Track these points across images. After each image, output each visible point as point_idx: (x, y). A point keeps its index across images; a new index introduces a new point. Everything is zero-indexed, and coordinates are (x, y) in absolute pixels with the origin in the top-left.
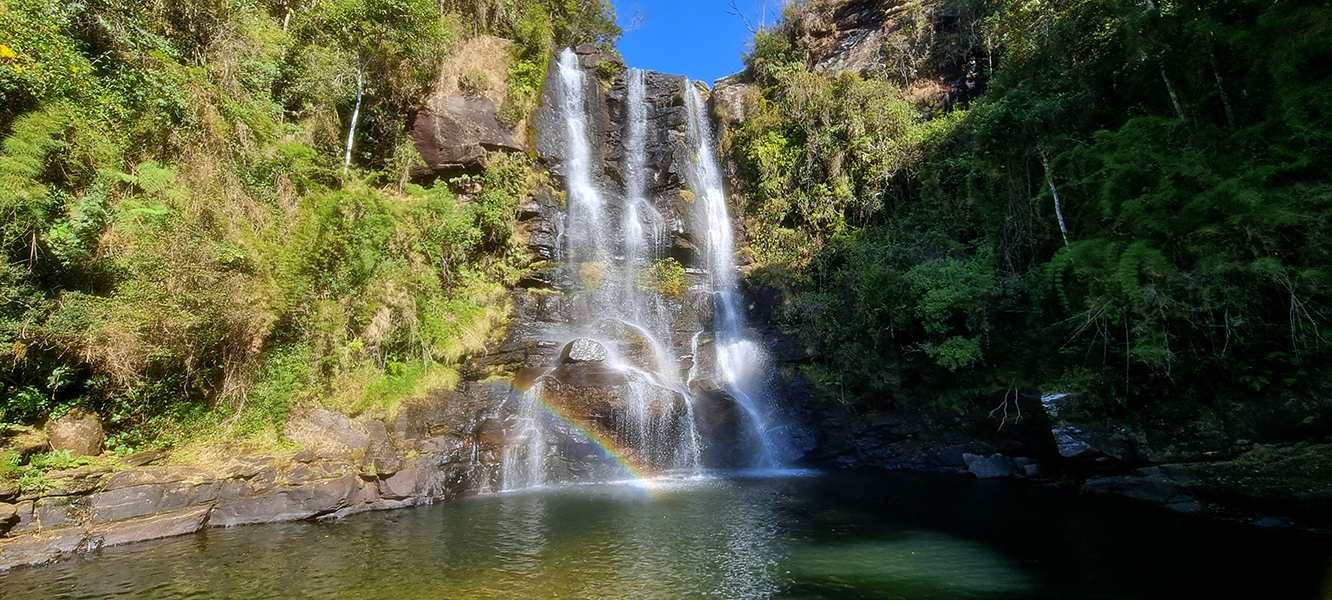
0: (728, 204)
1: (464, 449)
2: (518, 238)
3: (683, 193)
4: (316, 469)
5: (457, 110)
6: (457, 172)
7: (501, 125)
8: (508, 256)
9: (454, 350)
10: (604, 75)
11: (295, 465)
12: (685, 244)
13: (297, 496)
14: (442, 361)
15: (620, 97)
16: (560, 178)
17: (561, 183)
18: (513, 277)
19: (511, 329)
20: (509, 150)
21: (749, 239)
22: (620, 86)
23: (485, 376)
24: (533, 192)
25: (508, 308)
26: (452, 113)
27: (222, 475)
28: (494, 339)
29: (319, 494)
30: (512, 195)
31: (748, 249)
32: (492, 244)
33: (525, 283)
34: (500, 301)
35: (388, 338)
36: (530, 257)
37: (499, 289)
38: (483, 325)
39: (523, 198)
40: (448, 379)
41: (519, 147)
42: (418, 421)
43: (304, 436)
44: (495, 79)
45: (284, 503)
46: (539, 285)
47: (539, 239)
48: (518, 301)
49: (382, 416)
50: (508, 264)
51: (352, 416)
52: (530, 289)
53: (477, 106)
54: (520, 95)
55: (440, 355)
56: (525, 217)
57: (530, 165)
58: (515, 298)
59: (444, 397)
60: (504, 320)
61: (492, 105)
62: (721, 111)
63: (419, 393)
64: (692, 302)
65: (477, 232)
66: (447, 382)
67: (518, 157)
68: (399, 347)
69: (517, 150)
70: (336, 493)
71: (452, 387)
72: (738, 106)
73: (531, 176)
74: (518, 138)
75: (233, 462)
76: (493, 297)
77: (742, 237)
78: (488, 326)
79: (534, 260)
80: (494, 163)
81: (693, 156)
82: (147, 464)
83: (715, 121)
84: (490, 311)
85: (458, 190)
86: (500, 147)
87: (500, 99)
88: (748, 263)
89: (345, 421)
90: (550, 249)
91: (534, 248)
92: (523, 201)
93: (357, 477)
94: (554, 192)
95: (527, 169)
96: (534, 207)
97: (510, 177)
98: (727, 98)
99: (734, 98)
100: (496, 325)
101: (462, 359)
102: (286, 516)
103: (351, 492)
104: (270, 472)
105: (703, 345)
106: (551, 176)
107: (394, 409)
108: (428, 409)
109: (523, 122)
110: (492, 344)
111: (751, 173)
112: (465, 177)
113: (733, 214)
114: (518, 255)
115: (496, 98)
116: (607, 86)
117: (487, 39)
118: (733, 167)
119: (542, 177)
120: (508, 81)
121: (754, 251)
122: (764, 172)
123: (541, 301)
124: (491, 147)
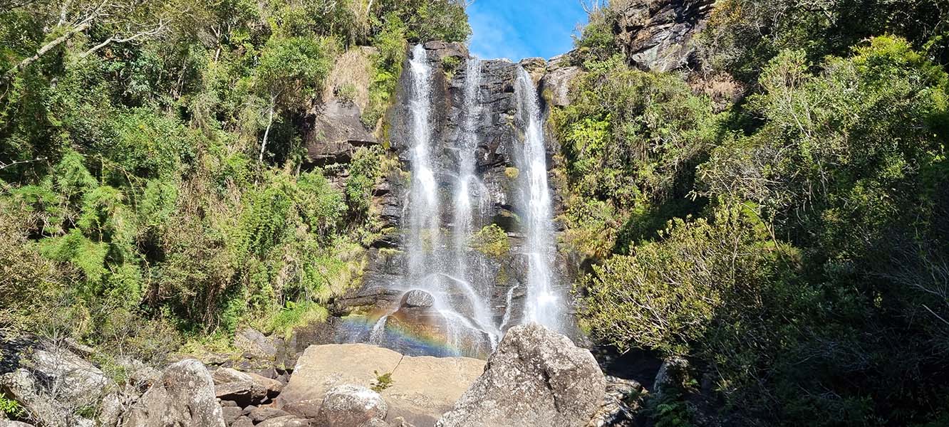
0: (549, 177)
2: (374, 209)
3: (508, 170)
4: (254, 363)
5: (334, 117)
6: (331, 161)
7: (365, 127)
8: (365, 223)
9: (325, 294)
10: (448, 67)
12: (506, 214)
14: (317, 301)
15: (459, 85)
17: (407, 166)
18: (369, 238)
19: (365, 279)
20: (368, 144)
21: (565, 208)
22: (461, 75)
23: (347, 314)
24: (385, 174)
25: (364, 263)
26: (329, 118)
28: (353, 287)
30: (370, 178)
31: (563, 216)
32: (355, 215)
33: (377, 245)
34: (358, 257)
35: (287, 286)
36: (381, 224)
37: (358, 248)
38: (345, 276)
39: (378, 180)
40: (321, 314)
41: (375, 141)
42: (303, 342)
44: (361, 88)
46: (388, 246)
47: (392, 211)
48: (371, 257)
49: (282, 336)
50: (366, 230)
51: (266, 335)
52: (381, 250)
53: (346, 111)
54: (378, 100)
55: (316, 297)
56: (380, 193)
57: (384, 154)
58: (369, 255)
59: (318, 327)
60: (360, 272)
61: (358, 109)
62: (548, 95)
63: (303, 324)
64: (511, 261)
65: (344, 207)
66: (320, 316)
67: (376, 149)
68: (293, 293)
69: (375, 144)
71: (323, 320)
72: (564, 90)
73: (385, 162)
74: (376, 134)
76: (353, 254)
77: (558, 206)
78: (349, 276)
79: (385, 227)
80: (358, 155)
81: (521, 136)
83: (542, 103)
84: (350, 265)
85: (330, 174)
86: (362, 143)
87: (364, 104)
88: (562, 230)
89: (262, 337)
90: (397, 218)
91: (384, 217)
92: (377, 182)
94: (402, 173)
95: (381, 157)
96: (387, 186)
97: (370, 165)
98: (554, 83)
99: (560, 83)
100: (354, 276)
101: (331, 301)
105: (517, 298)
106: (400, 160)
107: (289, 333)
108: (309, 334)
109: (380, 120)
110: (352, 290)
111: (569, 152)
112: (336, 165)
113: (552, 186)
114: (373, 223)
115: (361, 103)
116: (449, 76)
117: (354, 53)
118: (556, 145)
119: (393, 162)
120: (370, 89)
121: (569, 219)
122: (578, 152)
123: (389, 258)
124: (356, 143)
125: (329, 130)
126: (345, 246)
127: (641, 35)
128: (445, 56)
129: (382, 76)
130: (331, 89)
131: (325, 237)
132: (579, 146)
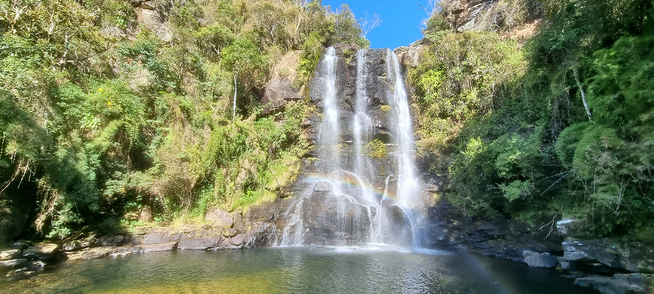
0: (410, 109)
1: (270, 227)
2: (303, 136)
3: (383, 107)
4: (209, 231)
5: (275, 86)
6: (277, 111)
7: (293, 90)
8: (299, 144)
9: (273, 185)
10: (347, 56)
11: (202, 229)
12: (383, 132)
13: (201, 241)
14: (268, 190)
15: (354, 64)
16: (320, 108)
17: (321, 110)
18: (301, 154)
19: (299, 176)
20: (296, 100)
21: (420, 126)
22: (355, 60)
23: (287, 196)
24: (308, 116)
25: (298, 167)
26: (273, 88)
27: (181, 231)
28: (291, 180)
29: (208, 241)
30: (299, 118)
31: (420, 131)
32: (290, 141)
33: (306, 156)
34: (296, 163)
35: (245, 182)
36: (308, 144)
37: (295, 159)
38: (286, 175)
39: (304, 119)
40: (271, 197)
41: (300, 98)
42: (255, 214)
43: (211, 218)
44: (292, 70)
45: (197, 243)
46: (311, 156)
47: (312, 136)
48: (303, 163)
49: (240, 212)
50: (299, 148)
51: (230, 212)
52: (309, 158)
53: (283, 83)
54: (302, 75)
55: (269, 187)
56: (305, 127)
57: (306, 104)
58: (302, 162)
59: (268, 205)
60: (296, 172)
61: (290, 81)
62: (407, 62)
63: (257, 203)
64: (387, 161)
65: (284, 136)
66: (270, 198)
67: (301, 102)
68: (250, 186)
69: (300, 99)
70: (213, 241)
71: (272, 201)
72: (416, 58)
73: (307, 109)
74: (300, 94)
75: (185, 227)
76: (292, 162)
77: (416, 125)
78: (289, 175)
79: (310, 146)
80: (290, 106)
82: (163, 226)
83: (404, 68)
84: (290, 169)
85: (277, 119)
86: (292, 99)
88: (419, 139)
89: (225, 214)
90: (316, 140)
91: (309, 140)
93: (222, 236)
94: (318, 115)
95: (305, 106)
96: (308, 122)
97: (297, 111)
98: (410, 55)
99: (413, 55)
100: (293, 174)
101: (278, 189)
102: (198, 248)
103: (219, 241)
104: (194, 232)
105: (392, 182)
106: (317, 107)
107: (246, 210)
108: (261, 209)
109: (303, 86)
110: (290, 183)
111: (420, 92)
112: (280, 113)
113: (412, 114)
114: (303, 144)
115: (292, 78)
116: (348, 61)
117: (291, 53)
118: (413, 90)
119: (312, 109)
120: (297, 70)
121: (423, 132)
122: (426, 91)
123: (312, 163)
124: (288, 100)
125: (274, 94)
126: (289, 158)
127: (462, 15)
128: (345, 50)
129: (303, 63)
130: (277, 73)
131: (274, 154)
132: (426, 87)
